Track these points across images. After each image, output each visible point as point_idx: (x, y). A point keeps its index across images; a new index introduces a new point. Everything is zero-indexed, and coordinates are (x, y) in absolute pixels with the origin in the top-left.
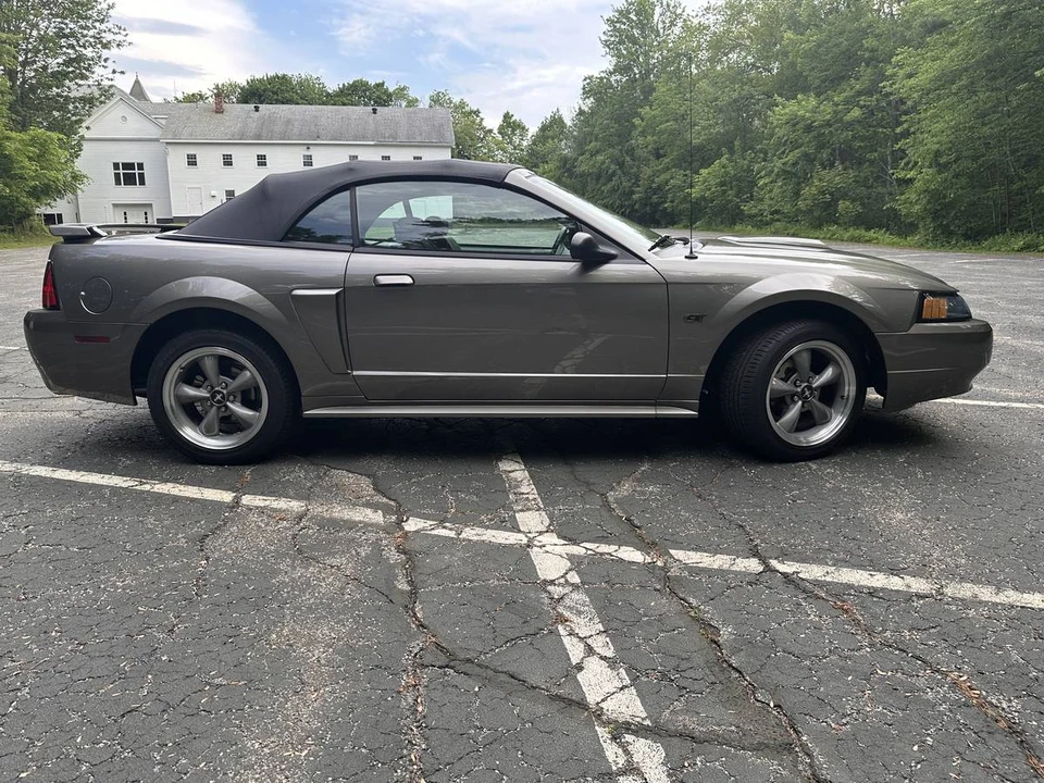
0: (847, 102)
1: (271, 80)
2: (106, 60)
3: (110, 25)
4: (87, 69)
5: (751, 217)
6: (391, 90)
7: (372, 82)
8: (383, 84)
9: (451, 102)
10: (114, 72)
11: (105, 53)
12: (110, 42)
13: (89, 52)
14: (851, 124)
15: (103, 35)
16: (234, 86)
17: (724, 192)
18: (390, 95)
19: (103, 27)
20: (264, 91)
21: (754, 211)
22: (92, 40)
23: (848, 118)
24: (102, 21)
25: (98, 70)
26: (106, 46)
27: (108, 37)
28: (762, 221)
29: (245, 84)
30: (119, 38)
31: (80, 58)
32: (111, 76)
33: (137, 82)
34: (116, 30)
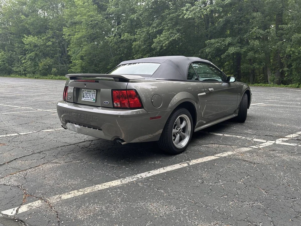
0: (46, 39)
5: (16, 72)
14: (48, 46)
17: (5, 64)
21: (17, 70)
23: (47, 44)
28: (21, 73)
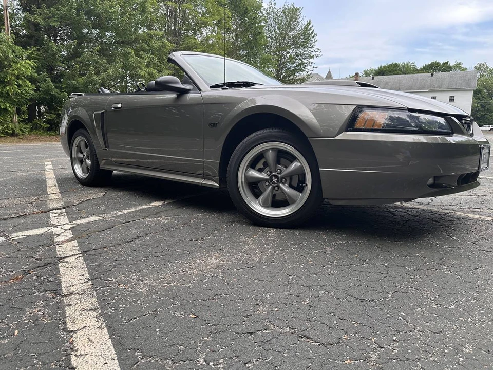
1: (389, 66)
2: (312, 63)
3: (314, 49)
4: (304, 67)
6: (452, 65)
7: (441, 62)
8: (448, 63)
9: (488, 68)
10: (313, 67)
11: (311, 60)
12: (314, 56)
13: (305, 61)
15: (312, 53)
16: (372, 70)
18: (451, 68)
19: (312, 50)
20: (385, 71)
22: (307, 56)
24: (312, 48)
25: (308, 67)
26: (312, 57)
27: (313, 54)
29: (377, 69)
30: (317, 53)
31: (302, 63)
32: (312, 70)
33: (329, 72)
34: (317, 50)
